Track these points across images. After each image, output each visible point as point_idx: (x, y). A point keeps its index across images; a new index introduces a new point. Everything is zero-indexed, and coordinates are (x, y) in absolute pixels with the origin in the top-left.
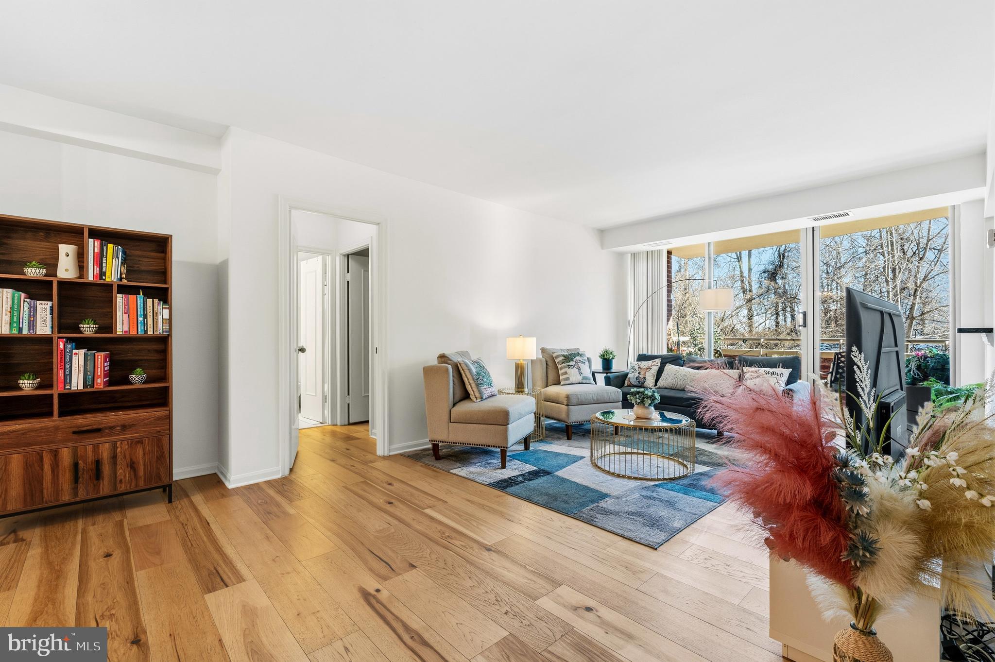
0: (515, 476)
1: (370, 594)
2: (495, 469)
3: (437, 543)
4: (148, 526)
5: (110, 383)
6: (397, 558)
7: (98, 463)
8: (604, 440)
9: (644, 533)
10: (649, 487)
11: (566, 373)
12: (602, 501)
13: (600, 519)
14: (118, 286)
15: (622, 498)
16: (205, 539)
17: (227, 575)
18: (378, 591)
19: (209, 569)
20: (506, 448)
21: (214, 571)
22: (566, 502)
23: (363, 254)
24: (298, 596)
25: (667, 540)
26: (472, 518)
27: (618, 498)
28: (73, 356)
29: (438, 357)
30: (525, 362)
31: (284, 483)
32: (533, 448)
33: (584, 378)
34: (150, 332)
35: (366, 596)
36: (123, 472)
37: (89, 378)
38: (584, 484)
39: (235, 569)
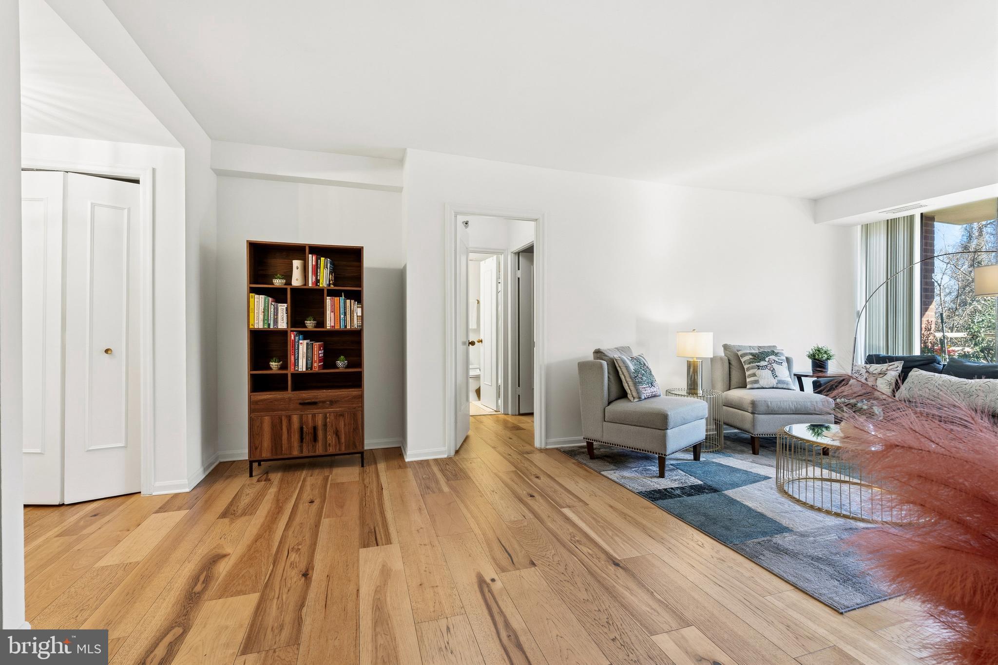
0: (672, 488)
1: (485, 582)
2: (651, 477)
3: (564, 545)
4: (343, 483)
5: (325, 367)
6: (521, 552)
7: (315, 429)
8: (805, 460)
9: (829, 589)
10: (856, 529)
11: (754, 375)
12: (778, 536)
13: (768, 557)
14: (328, 290)
15: (808, 536)
16: (376, 501)
17: (381, 535)
18: (493, 580)
19: (370, 528)
20: (665, 455)
21: (373, 530)
22: (727, 528)
23: (528, 251)
24: (426, 568)
25: (863, 605)
26: (609, 527)
27: (802, 535)
28: (300, 345)
29: (593, 353)
30: (699, 360)
31: (448, 463)
32: (704, 459)
33: (779, 382)
34: (348, 327)
35: (482, 583)
36: (331, 439)
37: (309, 362)
38: (759, 510)
39: (388, 532)
